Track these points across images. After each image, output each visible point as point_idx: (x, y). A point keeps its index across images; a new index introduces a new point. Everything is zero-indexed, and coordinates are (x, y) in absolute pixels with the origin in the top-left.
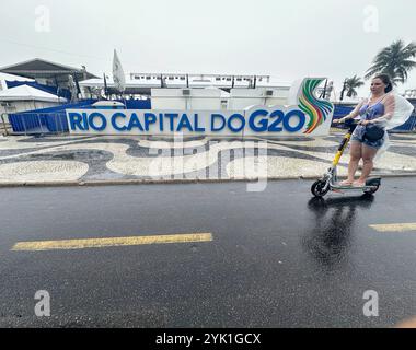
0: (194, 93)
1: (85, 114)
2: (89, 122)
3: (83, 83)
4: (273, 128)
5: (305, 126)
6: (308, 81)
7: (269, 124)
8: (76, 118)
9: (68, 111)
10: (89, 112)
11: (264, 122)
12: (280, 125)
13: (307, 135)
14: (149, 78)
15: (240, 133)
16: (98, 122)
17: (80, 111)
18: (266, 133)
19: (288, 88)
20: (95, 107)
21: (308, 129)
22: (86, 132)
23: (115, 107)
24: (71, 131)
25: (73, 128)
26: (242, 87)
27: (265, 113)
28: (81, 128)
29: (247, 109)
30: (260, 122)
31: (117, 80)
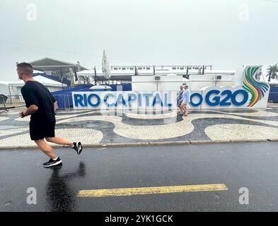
0: (163, 79)
1: (85, 95)
2: (88, 100)
3: (79, 73)
4: (224, 103)
5: (248, 101)
6: (249, 68)
7: (221, 100)
8: (79, 98)
9: (73, 93)
10: (88, 93)
11: (217, 99)
12: (229, 101)
13: (250, 108)
14: (124, 69)
15: (199, 107)
16: (94, 101)
17: (82, 93)
18: (218, 107)
19: (233, 74)
20: (91, 90)
21: (251, 103)
22: (85, 108)
23: (105, 90)
24: (75, 107)
25: (77, 105)
26: (194, 74)
27: (217, 92)
28: (82, 105)
29: (203, 89)
30: (214, 99)
31: (105, 71)
